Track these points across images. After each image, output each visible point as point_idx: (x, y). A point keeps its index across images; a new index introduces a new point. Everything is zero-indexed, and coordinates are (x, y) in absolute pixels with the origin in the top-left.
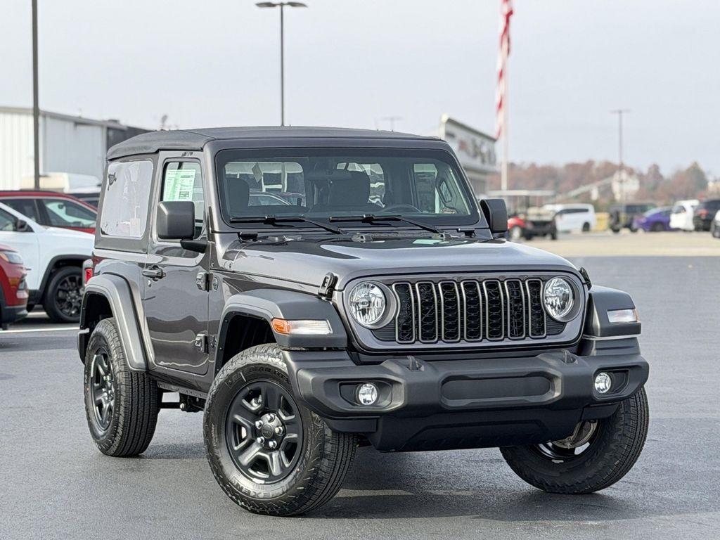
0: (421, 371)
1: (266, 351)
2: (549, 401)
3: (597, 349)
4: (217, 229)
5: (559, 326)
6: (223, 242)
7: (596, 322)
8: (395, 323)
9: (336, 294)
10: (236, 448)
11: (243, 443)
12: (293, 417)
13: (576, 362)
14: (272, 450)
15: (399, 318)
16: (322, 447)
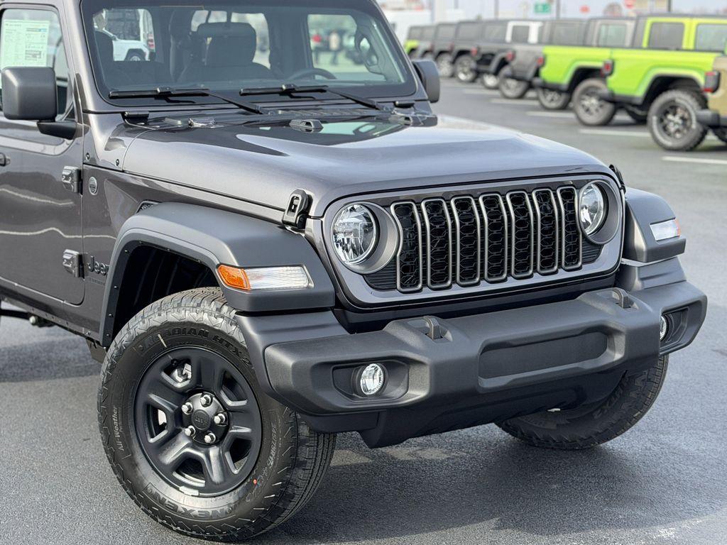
0: (447, 340)
1: (199, 305)
2: (607, 365)
3: (642, 279)
4: (91, 107)
5: (594, 249)
6: (103, 128)
7: (639, 241)
8: (395, 264)
9: (309, 222)
10: (152, 440)
11: (164, 433)
12: (243, 403)
13: (635, 305)
14: (210, 445)
15: (400, 255)
16: (294, 452)
